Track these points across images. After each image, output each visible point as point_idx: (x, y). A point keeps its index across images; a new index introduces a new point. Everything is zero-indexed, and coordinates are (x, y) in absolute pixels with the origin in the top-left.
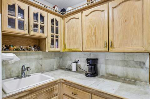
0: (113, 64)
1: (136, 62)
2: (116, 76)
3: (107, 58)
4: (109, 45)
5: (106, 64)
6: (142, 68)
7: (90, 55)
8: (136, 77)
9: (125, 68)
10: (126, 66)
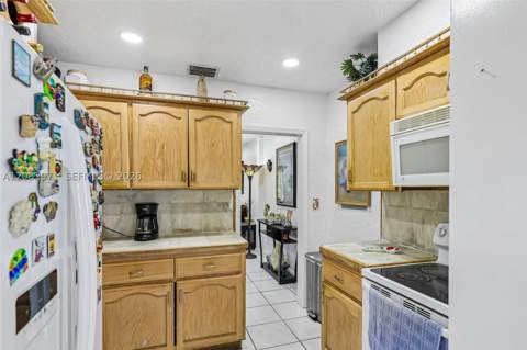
0: (185, 212)
1: (219, 204)
2: (190, 230)
3: (173, 201)
4: (189, 177)
5: (172, 213)
6: (226, 211)
7: (134, 196)
8: (219, 226)
9: (203, 215)
10: (206, 211)
